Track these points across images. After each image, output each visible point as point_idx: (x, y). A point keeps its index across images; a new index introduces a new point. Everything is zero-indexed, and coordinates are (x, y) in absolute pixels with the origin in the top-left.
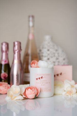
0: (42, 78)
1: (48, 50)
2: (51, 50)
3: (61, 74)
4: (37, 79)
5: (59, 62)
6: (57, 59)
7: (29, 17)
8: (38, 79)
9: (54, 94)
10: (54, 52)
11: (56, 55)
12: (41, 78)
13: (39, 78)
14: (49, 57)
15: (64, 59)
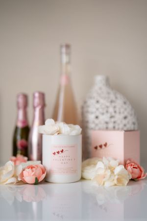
0: (62, 151)
1: (98, 102)
2: (102, 101)
3: (106, 145)
4: (54, 154)
5: (115, 122)
6: (112, 117)
7: (61, 47)
8: (56, 154)
9: (83, 179)
10: (108, 104)
11: (111, 110)
12: (60, 153)
13: (58, 153)
14: (98, 114)
15: (125, 118)
